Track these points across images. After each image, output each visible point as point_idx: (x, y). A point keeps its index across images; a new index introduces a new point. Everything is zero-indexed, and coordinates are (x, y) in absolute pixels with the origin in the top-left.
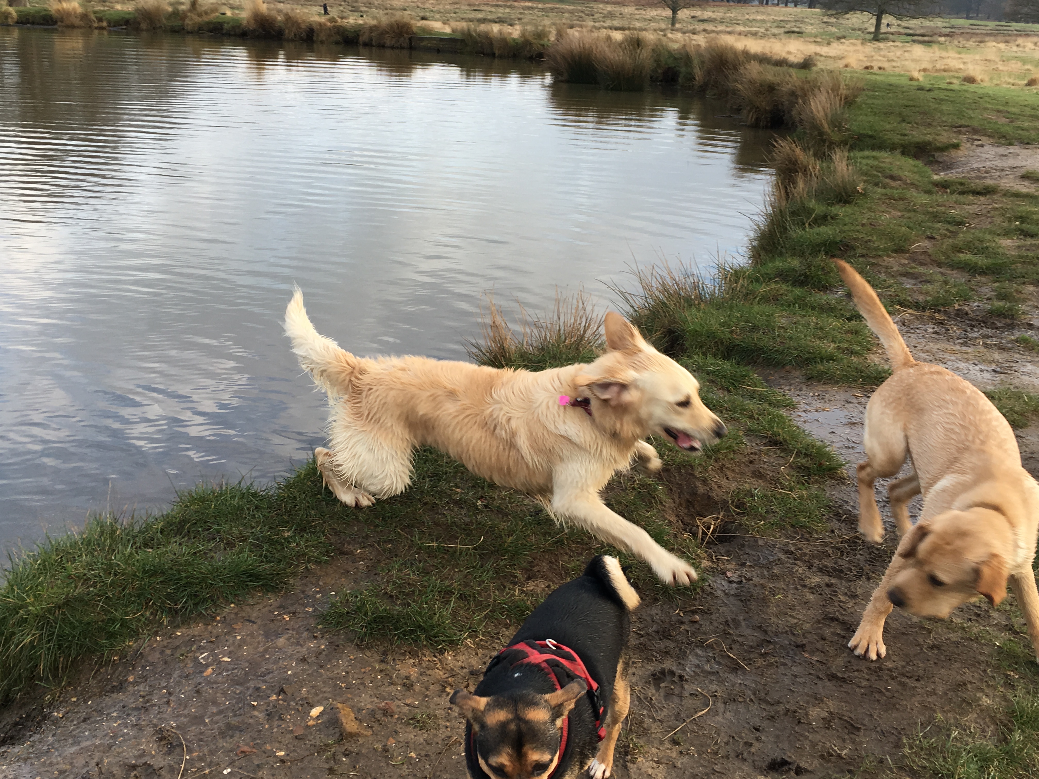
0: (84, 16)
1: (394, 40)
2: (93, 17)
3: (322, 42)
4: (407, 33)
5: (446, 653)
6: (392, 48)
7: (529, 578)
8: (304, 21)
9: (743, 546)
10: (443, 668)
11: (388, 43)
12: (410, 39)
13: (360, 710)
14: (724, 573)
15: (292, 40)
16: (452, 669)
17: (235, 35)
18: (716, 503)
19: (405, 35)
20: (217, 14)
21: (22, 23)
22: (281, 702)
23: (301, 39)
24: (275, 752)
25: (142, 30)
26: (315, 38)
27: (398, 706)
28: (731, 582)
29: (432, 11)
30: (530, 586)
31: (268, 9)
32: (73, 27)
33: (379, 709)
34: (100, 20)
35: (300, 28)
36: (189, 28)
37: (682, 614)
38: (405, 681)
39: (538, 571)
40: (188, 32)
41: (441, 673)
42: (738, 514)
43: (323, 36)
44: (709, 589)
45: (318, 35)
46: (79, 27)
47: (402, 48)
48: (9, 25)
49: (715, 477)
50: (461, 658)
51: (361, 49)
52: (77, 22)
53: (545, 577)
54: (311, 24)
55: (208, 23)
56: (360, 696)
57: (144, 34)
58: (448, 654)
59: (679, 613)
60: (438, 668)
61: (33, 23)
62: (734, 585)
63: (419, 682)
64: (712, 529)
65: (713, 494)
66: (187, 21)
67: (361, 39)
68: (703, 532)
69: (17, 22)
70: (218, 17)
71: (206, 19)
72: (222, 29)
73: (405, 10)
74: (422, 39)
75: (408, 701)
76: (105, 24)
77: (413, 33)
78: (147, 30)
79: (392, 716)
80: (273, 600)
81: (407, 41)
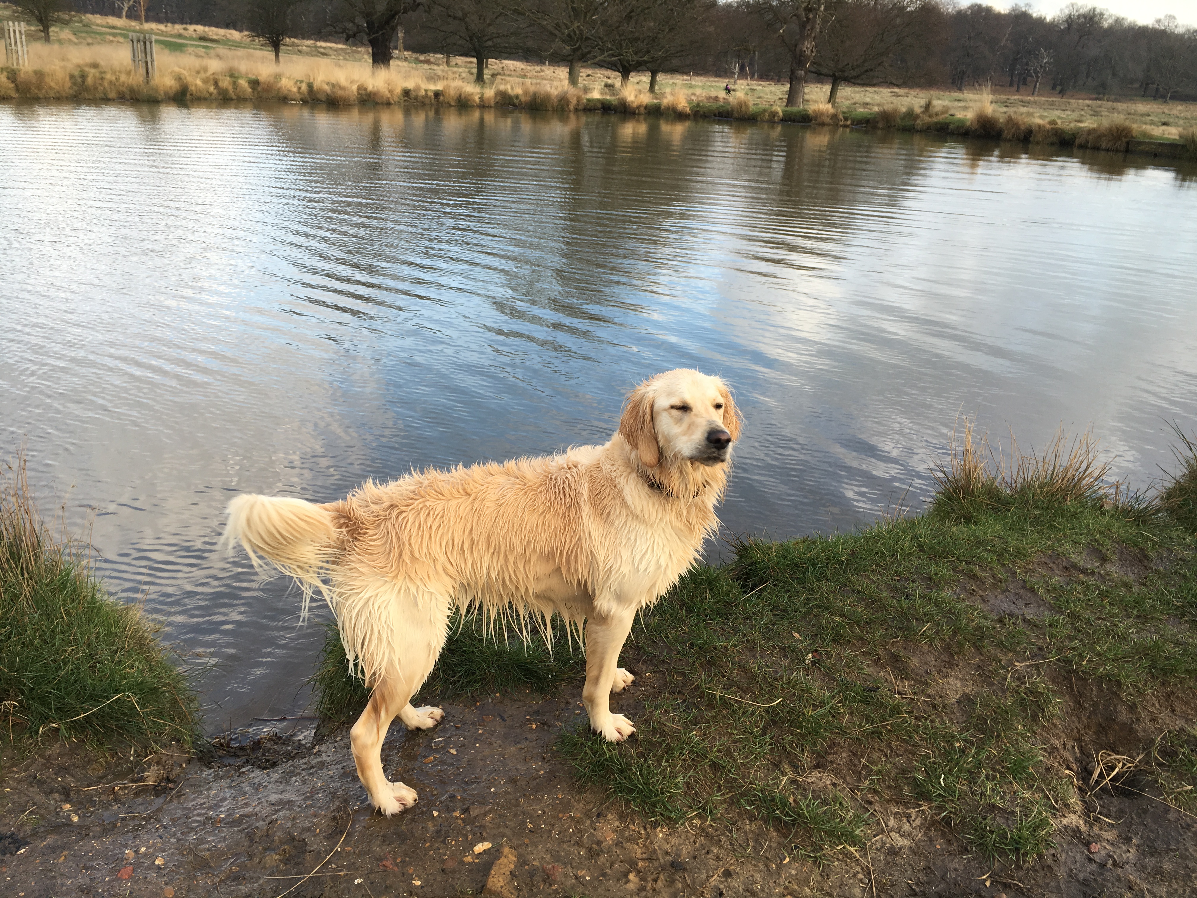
0: (834, 116)
1: (1110, 143)
2: (841, 117)
3: (1038, 143)
4: (1126, 137)
5: (659, 829)
6: (1108, 150)
7: (817, 766)
8: (1024, 123)
9: (1145, 811)
10: (644, 845)
11: (1104, 146)
12: (1128, 143)
13: (525, 863)
14: (1087, 844)
15: (1009, 140)
16: (655, 851)
17: (958, 134)
18: (1139, 740)
19: (1124, 139)
20: (946, 115)
21: (786, 121)
22: (460, 821)
23: (1019, 139)
24: (413, 879)
25: (879, 129)
26: (1031, 139)
27: (566, 875)
28: (1090, 860)
29: (1178, 117)
30: (814, 776)
31: (994, 111)
32: (823, 124)
33: (544, 871)
34: (846, 119)
35: (1019, 129)
36: (919, 128)
37: (988, 884)
38: (594, 846)
39: (831, 762)
40: (917, 131)
41: (639, 851)
42: (1160, 765)
43: (1040, 138)
44: (1049, 861)
45: (1035, 136)
46: (829, 125)
47: (1117, 151)
48: (774, 122)
49: (1153, 705)
50: (674, 840)
51: (1075, 150)
52: (827, 120)
53: (837, 772)
54: (1030, 126)
55: (936, 123)
56: (537, 847)
57: (879, 132)
58: (661, 831)
59: (985, 880)
60: (637, 844)
61: (794, 121)
62: (1093, 867)
63: (607, 853)
64: (1114, 773)
65: (1138, 728)
66: (918, 121)
67: (1077, 141)
68: (1101, 773)
69: (782, 120)
70: (946, 118)
71: (935, 119)
72: (948, 128)
73: (1149, 115)
74: (1140, 143)
75: (581, 873)
76: (849, 122)
77: (1132, 137)
78: (883, 129)
79: (551, 885)
80: (536, 702)
81: (1125, 145)
